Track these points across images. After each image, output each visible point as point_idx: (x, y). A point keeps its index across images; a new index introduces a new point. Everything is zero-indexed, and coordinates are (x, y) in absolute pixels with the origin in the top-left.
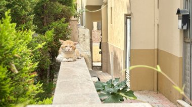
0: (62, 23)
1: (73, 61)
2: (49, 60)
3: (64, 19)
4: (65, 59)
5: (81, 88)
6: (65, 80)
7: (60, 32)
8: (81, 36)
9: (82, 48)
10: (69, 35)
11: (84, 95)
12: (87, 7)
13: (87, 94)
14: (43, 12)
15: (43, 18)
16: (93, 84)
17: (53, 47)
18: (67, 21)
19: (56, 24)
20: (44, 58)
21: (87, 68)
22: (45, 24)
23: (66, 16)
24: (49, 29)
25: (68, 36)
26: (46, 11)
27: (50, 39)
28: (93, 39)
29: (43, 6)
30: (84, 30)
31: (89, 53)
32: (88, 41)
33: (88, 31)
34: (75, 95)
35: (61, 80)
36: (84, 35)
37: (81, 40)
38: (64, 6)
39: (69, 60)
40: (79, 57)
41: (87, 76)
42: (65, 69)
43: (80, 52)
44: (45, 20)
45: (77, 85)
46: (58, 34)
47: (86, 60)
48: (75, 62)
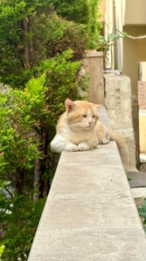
0: (64, 61)
1: (90, 149)
2: (33, 147)
3: (69, 52)
4: (70, 146)
5: (104, 216)
6: (67, 196)
7: (61, 83)
8: (110, 92)
9: (114, 121)
10: (83, 90)
11: (111, 233)
12: (127, 28)
13: (116, 232)
14: (22, 37)
15: (22, 51)
16: (133, 206)
17: (43, 117)
18: (77, 57)
19: (51, 64)
20: (23, 144)
21: (121, 166)
22: (27, 65)
23: (75, 46)
24: (36, 75)
25: (82, 94)
26: (29, 35)
27: (35, 99)
28: (140, 102)
29: (21, 23)
30: (119, 78)
31: (130, 132)
32: (127, 104)
33: (126, 81)
34: (88, 233)
35: (58, 196)
36: (118, 90)
37: (111, 101)
38: (71, 23)
39: (80, 146)
40: (105, 141)
41: (121, 185)
42: (68, 169)
43: (106, 129)
44: (26, 56)
45: (94, 209)
46: (55, 88)
47: (120, 148)
48: (95, 152)
